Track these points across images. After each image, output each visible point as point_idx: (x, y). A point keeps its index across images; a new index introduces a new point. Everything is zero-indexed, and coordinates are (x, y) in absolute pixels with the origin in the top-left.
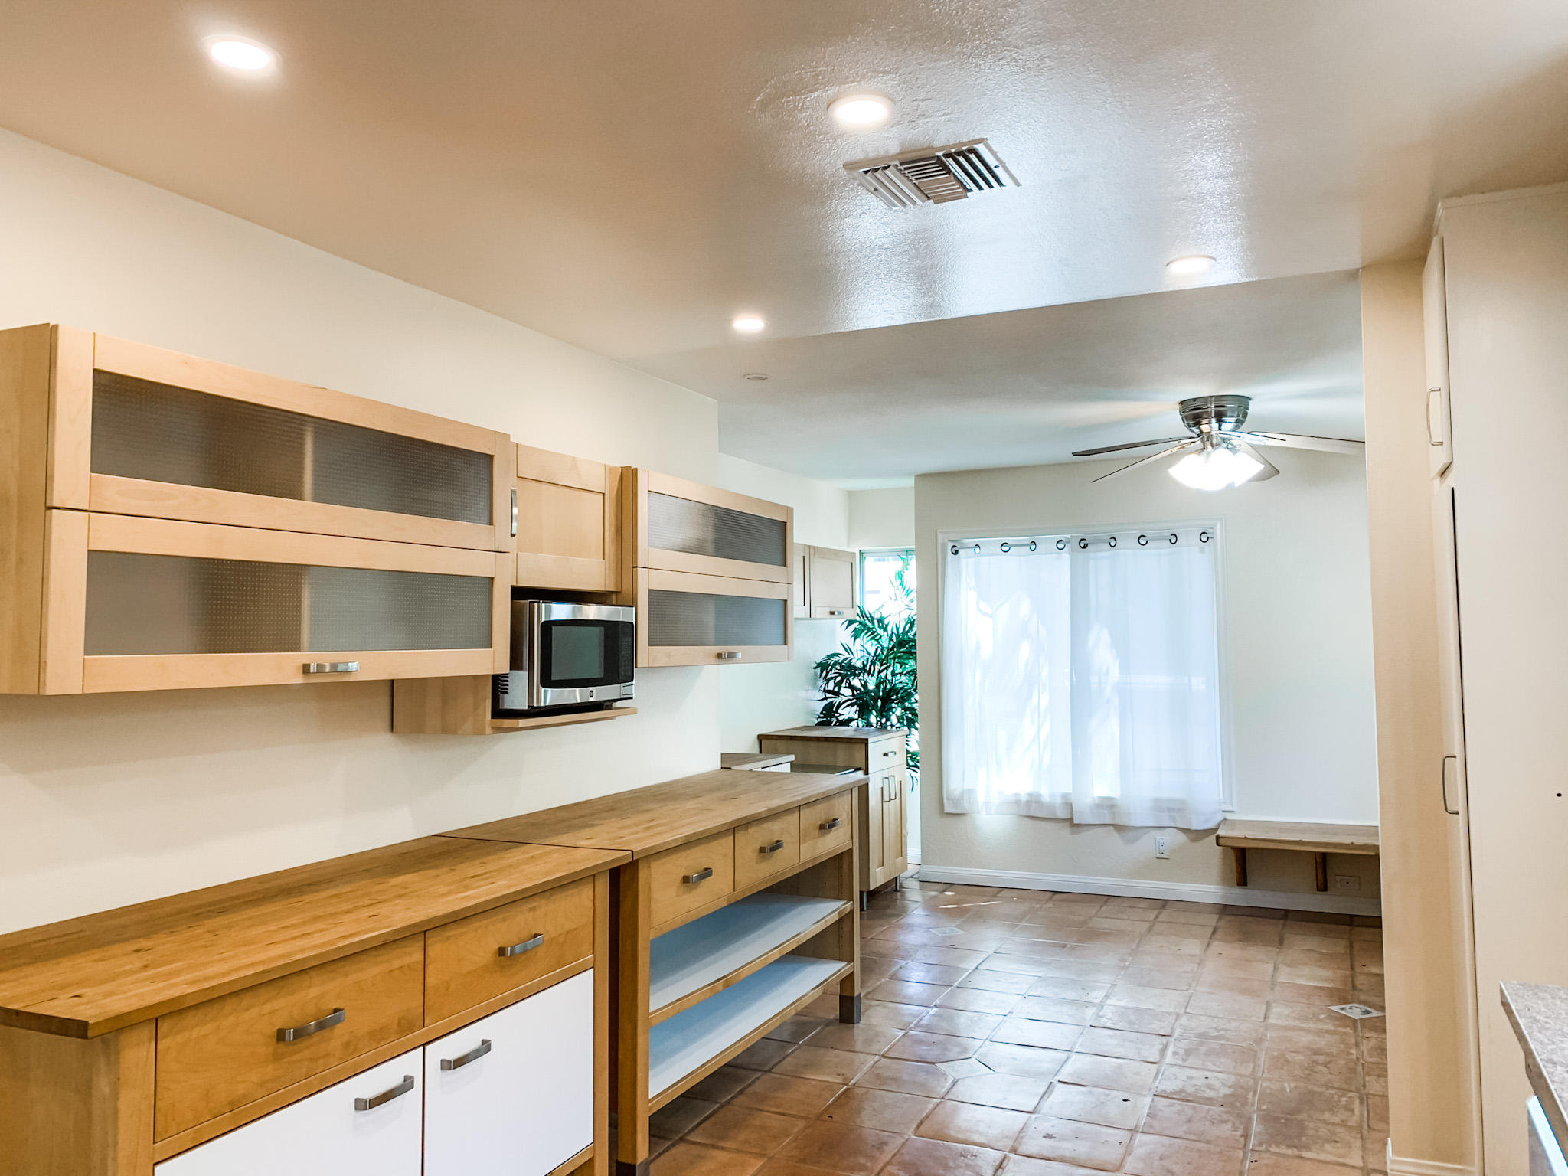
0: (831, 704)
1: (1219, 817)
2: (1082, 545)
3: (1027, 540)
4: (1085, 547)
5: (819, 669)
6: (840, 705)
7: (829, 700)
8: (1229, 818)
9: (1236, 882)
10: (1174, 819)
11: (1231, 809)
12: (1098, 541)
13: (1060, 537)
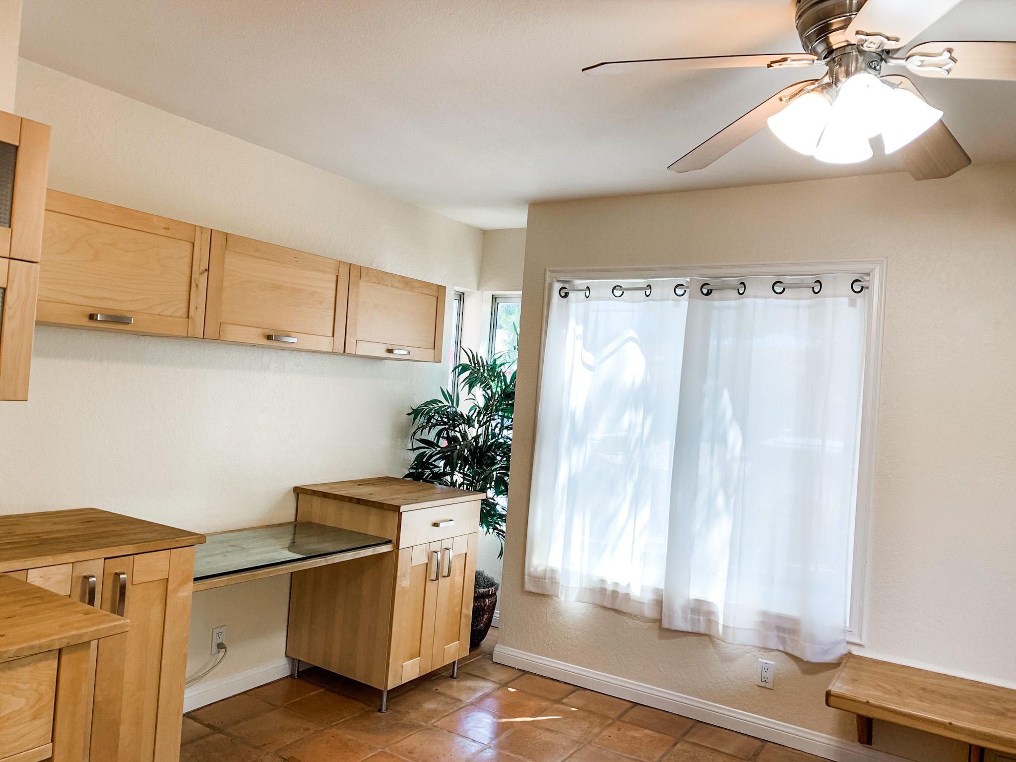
0: (422, 455)
1: (842, 650)
2: (705, 291)
3: (642, 282)
4: (708, 294)
5: (413, 416)
6: (431, 456)
7: (422, 450)
8: (854, 653)
9: (857, 736)
10: (783, 641)
11: (857, 641)
12: (722, 288)
13: (680, 281)
